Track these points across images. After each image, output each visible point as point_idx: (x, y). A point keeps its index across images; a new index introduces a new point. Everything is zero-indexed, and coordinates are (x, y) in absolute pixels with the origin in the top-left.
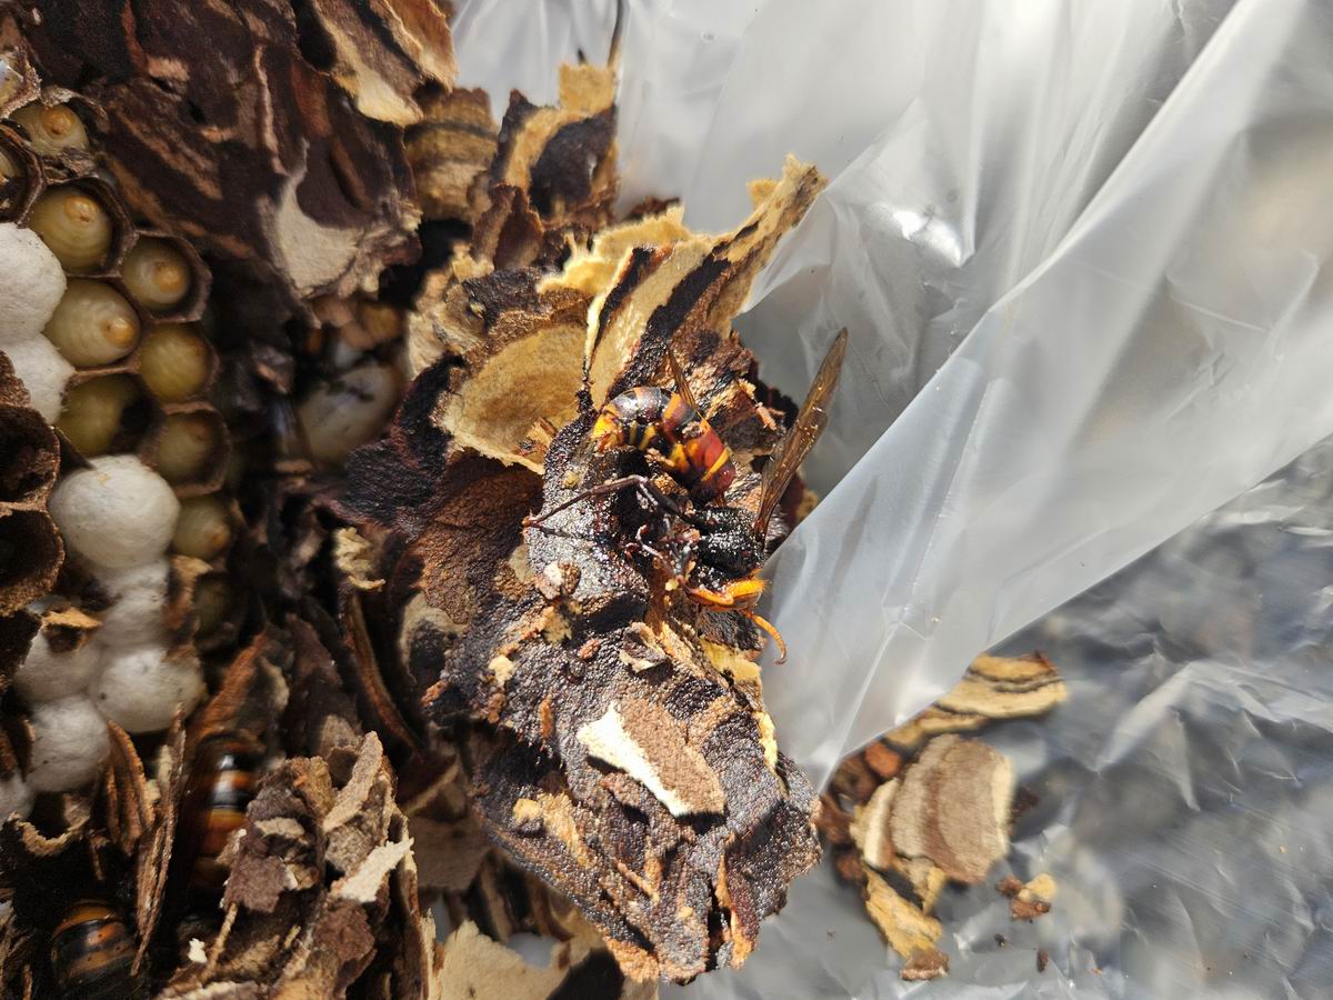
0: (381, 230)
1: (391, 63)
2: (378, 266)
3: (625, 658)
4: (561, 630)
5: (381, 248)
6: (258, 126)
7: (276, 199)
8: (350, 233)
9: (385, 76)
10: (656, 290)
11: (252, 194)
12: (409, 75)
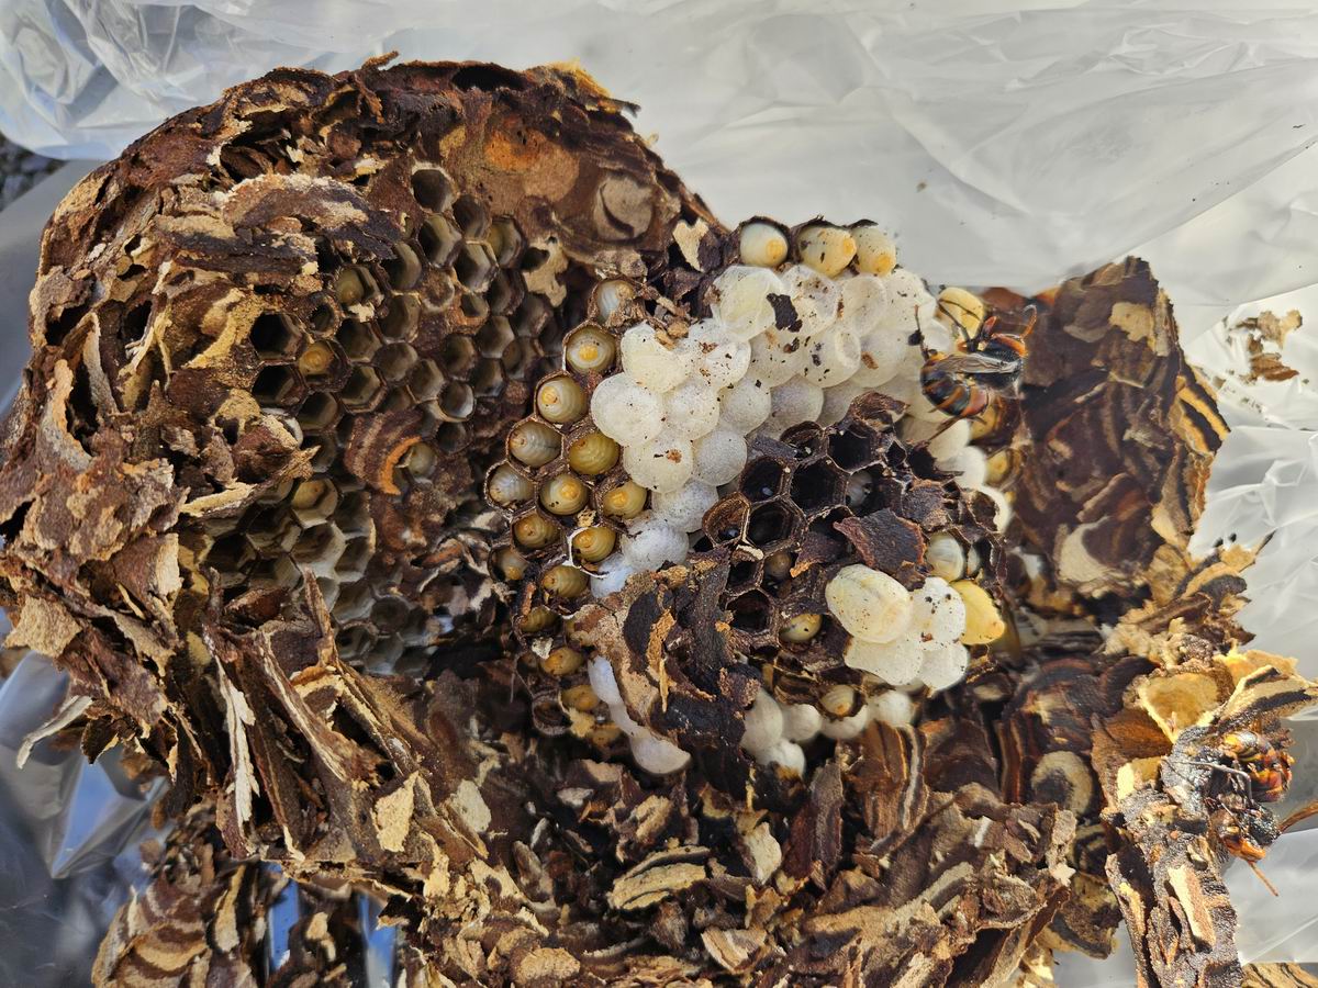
0: (1120, 575)
1: (1180, 514)
2: (1106, 589)
3: (1190, 849)
4: (1168, 819)
5: (1114, 583)
6: (1089, 497)
7: (1072, 530)
8: (1105, 568)
9: (1172, 517)
10: (1269, 690)
11: (1062, 521)
12: (1185, 523)
